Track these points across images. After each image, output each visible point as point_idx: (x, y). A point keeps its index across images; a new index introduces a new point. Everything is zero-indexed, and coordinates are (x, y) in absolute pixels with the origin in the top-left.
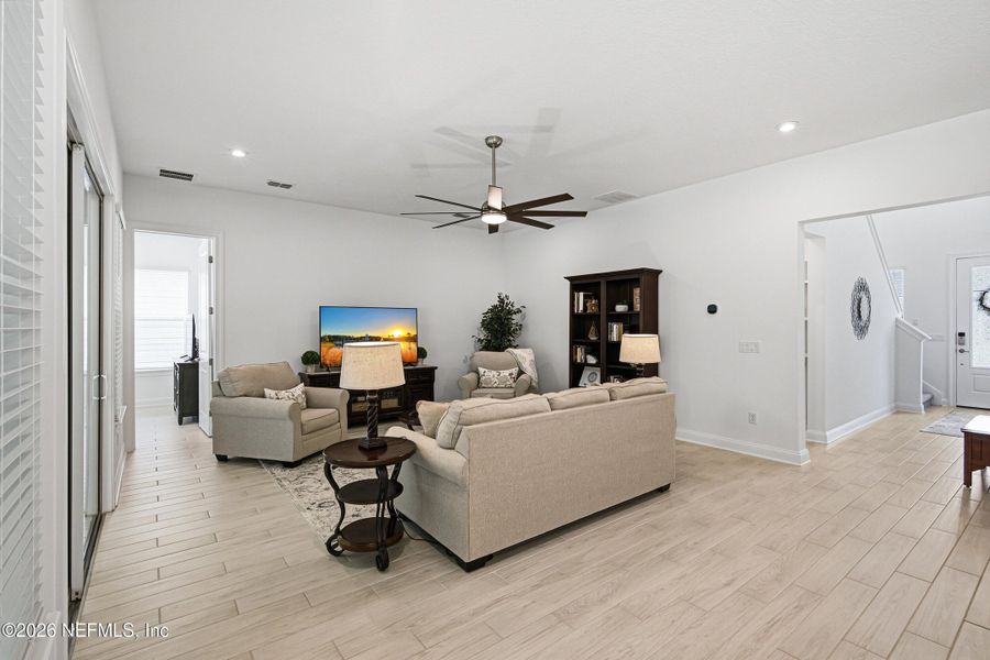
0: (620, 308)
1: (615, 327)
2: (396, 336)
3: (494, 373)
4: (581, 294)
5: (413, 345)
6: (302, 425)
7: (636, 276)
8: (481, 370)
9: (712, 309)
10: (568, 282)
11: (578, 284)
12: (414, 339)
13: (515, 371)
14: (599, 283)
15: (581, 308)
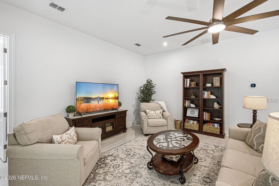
0: (209, 85)
1: (206, 93)
2: (110, 97)
3: (153, 112)
4: (188, 80)
5: (117, 101)
6: (84, 159)
7: (220, 72)
8: (148, 111)
9: (253, 85)
10: (182, 75)
11: (186, 76)
12: (117, 98)
13: (161, 111)
14: (199, 75)
15: (188, 85)
